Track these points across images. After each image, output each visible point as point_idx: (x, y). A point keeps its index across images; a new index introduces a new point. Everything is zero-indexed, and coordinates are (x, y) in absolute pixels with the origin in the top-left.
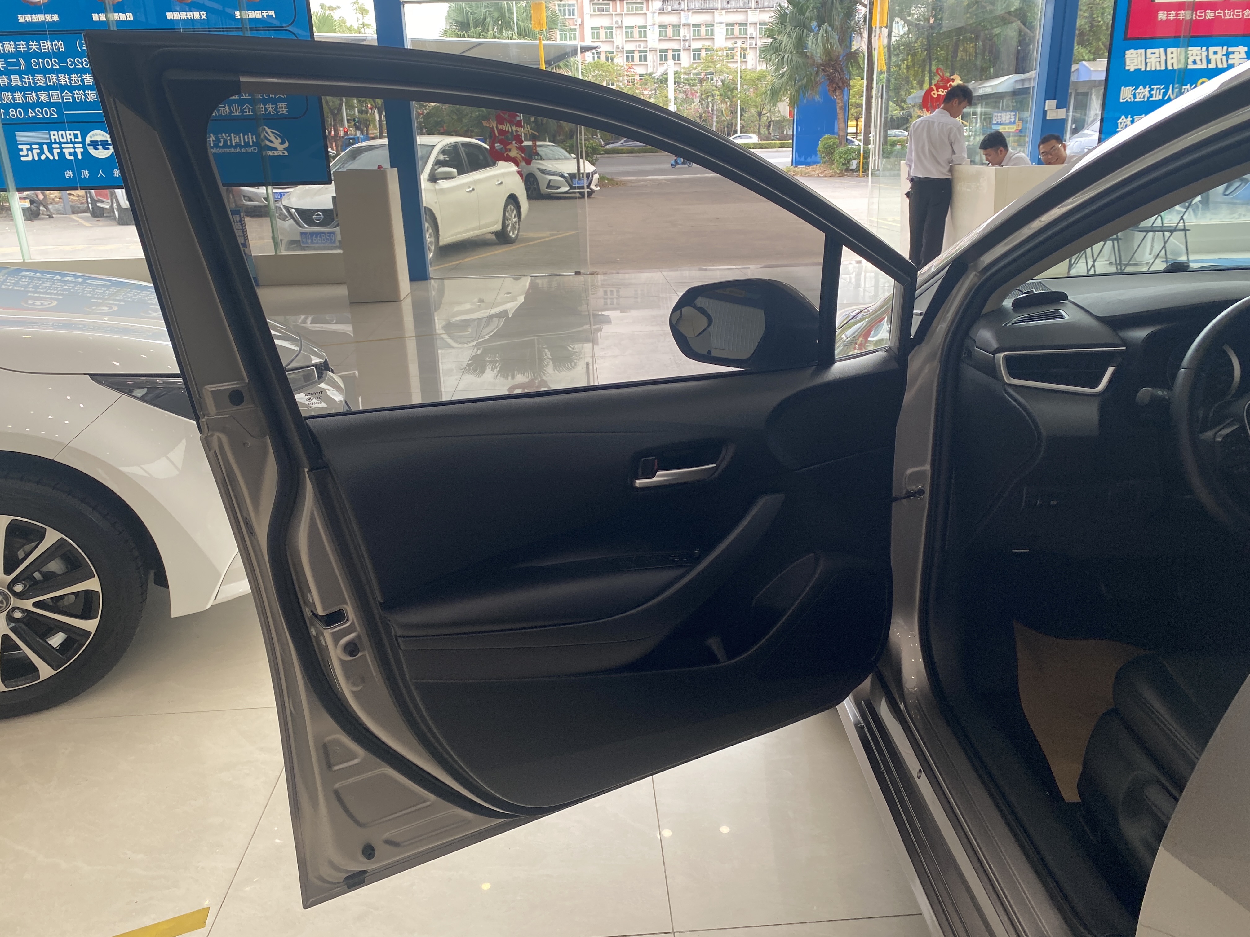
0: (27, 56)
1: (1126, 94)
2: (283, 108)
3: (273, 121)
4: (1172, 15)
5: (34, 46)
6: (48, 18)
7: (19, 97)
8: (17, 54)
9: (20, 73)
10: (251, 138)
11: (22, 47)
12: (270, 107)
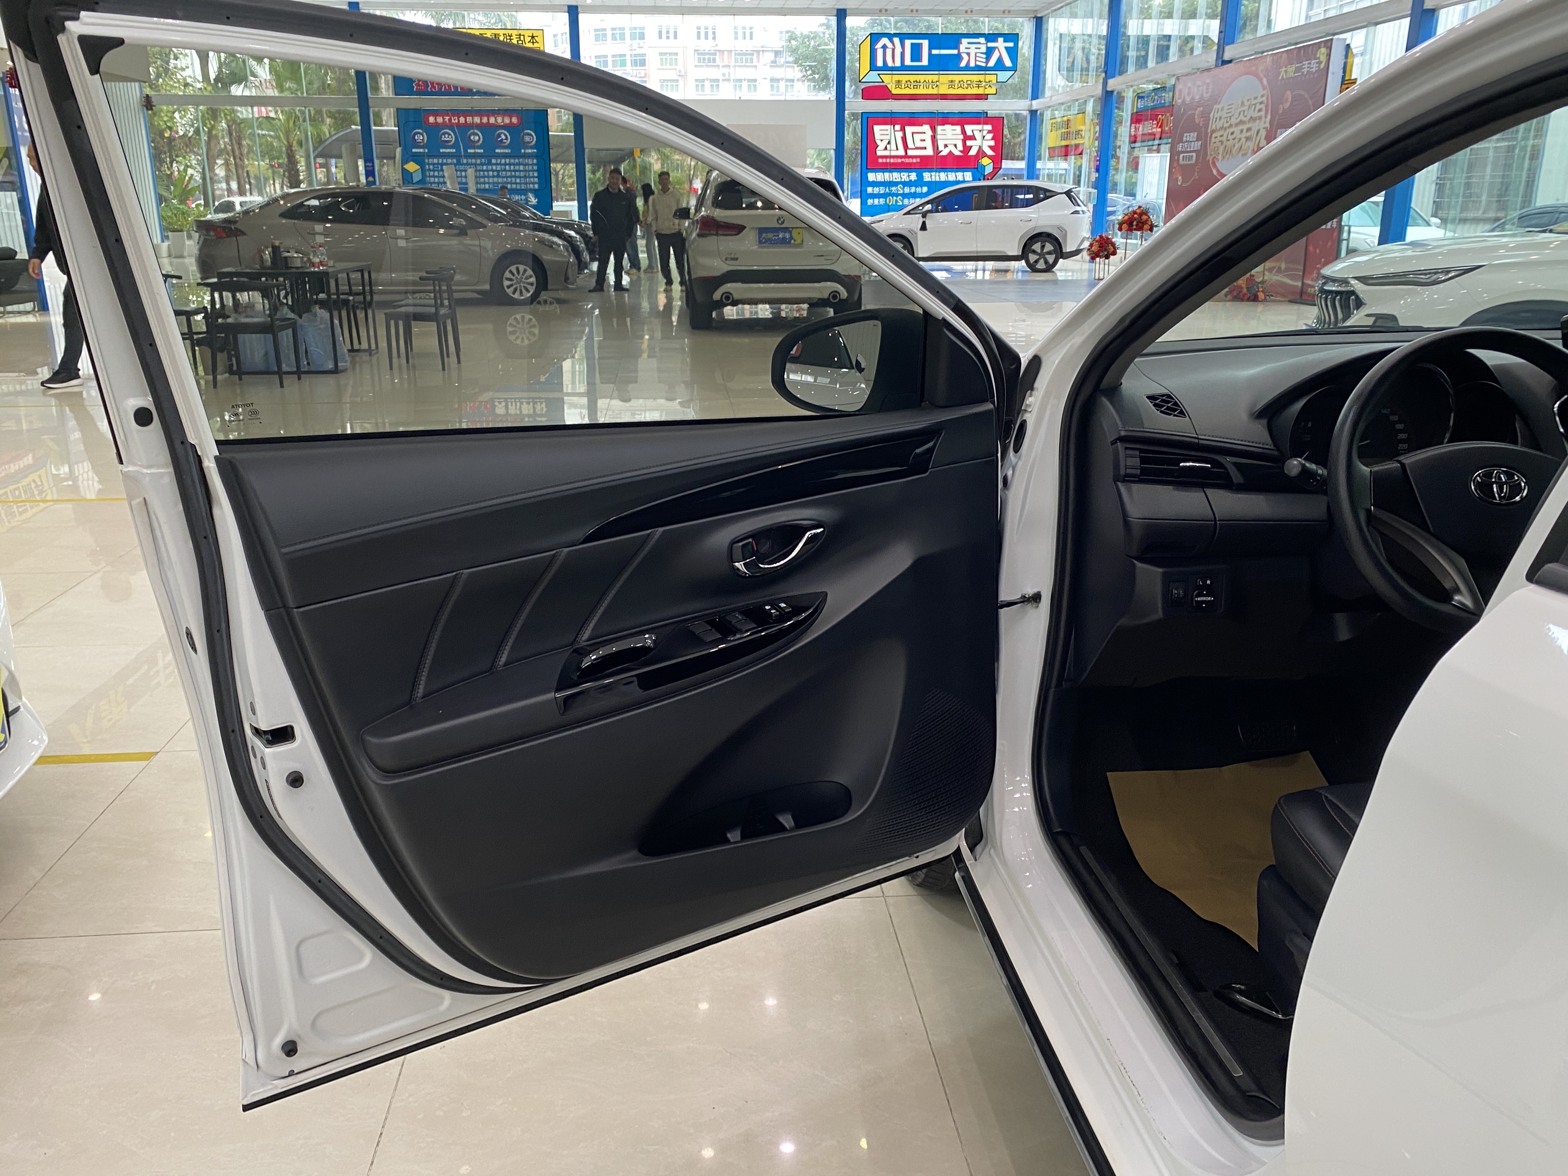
0: (442, 164)
1: (870, 190)
2: (536, 186)
3: (531, 191)
4: (884, 160)
5: (445, 161)
6: (451, 150)
7: (436, 180)
8: (438, 164)
9: (438, 171)
10: (523, 197)
11: (440, 161)
12: (531, 186)
